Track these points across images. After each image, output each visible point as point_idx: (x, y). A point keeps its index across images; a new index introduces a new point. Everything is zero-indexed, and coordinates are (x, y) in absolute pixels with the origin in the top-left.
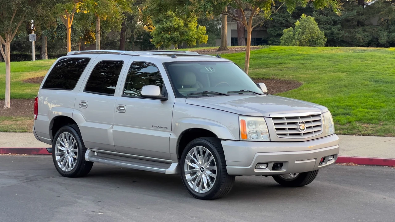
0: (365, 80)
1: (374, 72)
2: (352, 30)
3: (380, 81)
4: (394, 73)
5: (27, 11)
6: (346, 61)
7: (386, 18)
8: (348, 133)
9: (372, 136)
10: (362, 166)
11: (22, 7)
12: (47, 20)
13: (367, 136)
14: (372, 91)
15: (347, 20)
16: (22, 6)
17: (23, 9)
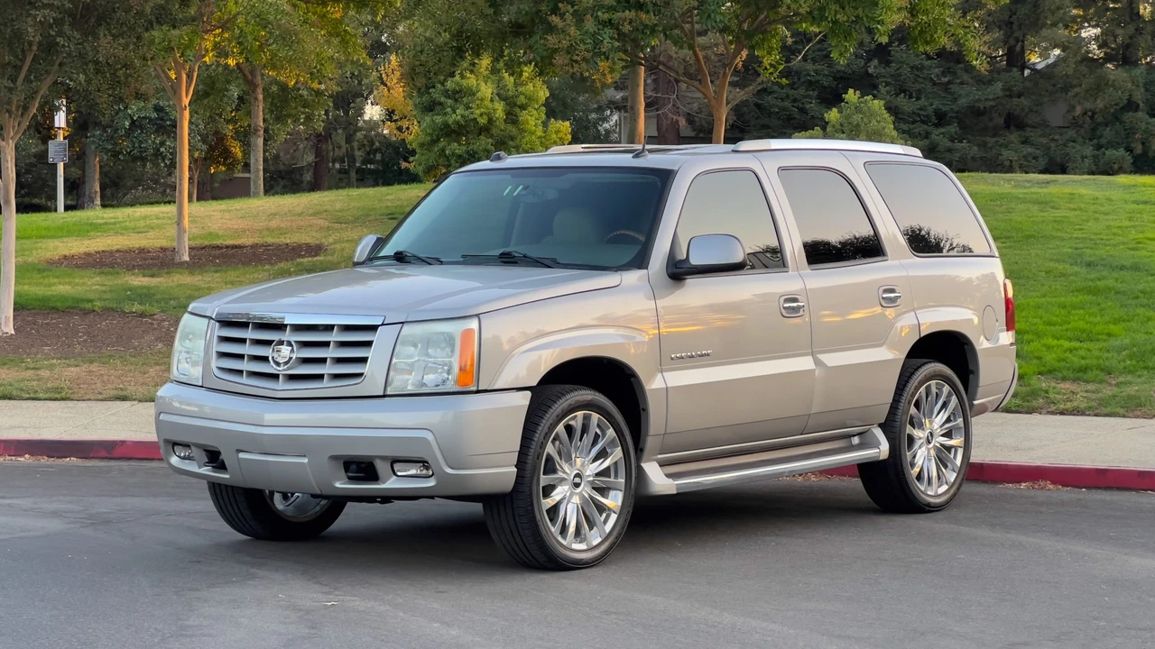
0: (1058, 261)
1: (1082, 238)
2: (991, 141)
3: (1102, 265)
4: (1140, 243)
5: (69, 47)
6: (997, 208)
7: (1088, 105)
8: (1018, 406)
9: (1089, 415)
10: (1076, 489)
11: (54, 33)
12: (127, 76)
13: (1074, 415)
14: (1078, 291)
15: (976, 112)
16: (53, 31)
17: (58, 40)
